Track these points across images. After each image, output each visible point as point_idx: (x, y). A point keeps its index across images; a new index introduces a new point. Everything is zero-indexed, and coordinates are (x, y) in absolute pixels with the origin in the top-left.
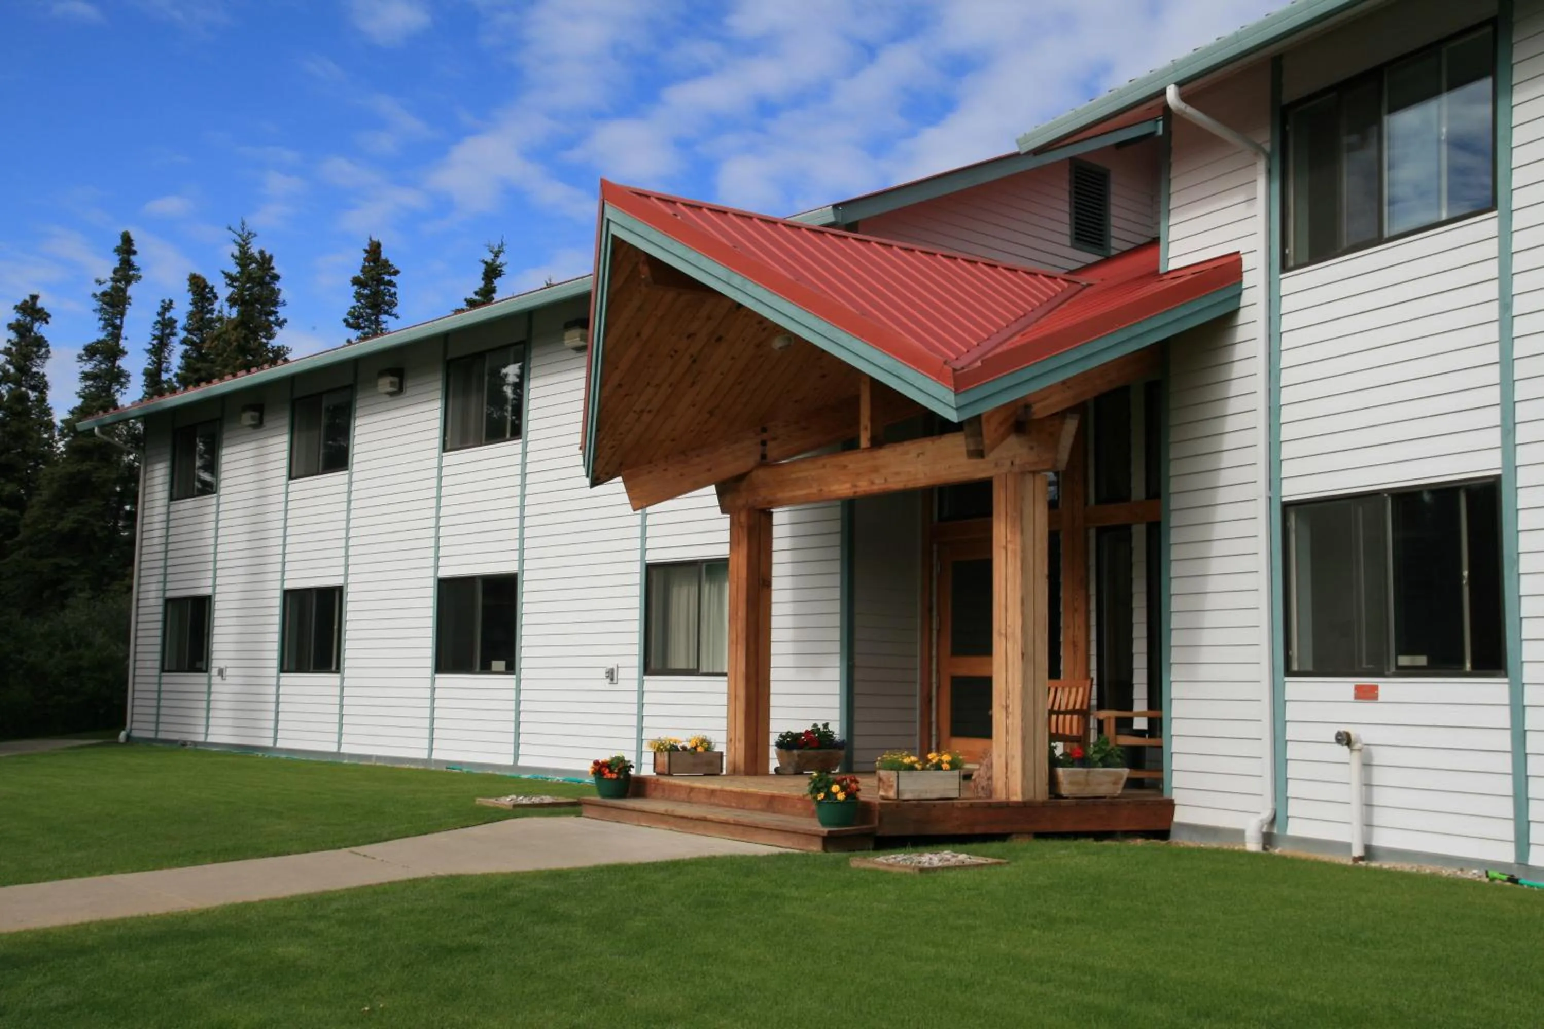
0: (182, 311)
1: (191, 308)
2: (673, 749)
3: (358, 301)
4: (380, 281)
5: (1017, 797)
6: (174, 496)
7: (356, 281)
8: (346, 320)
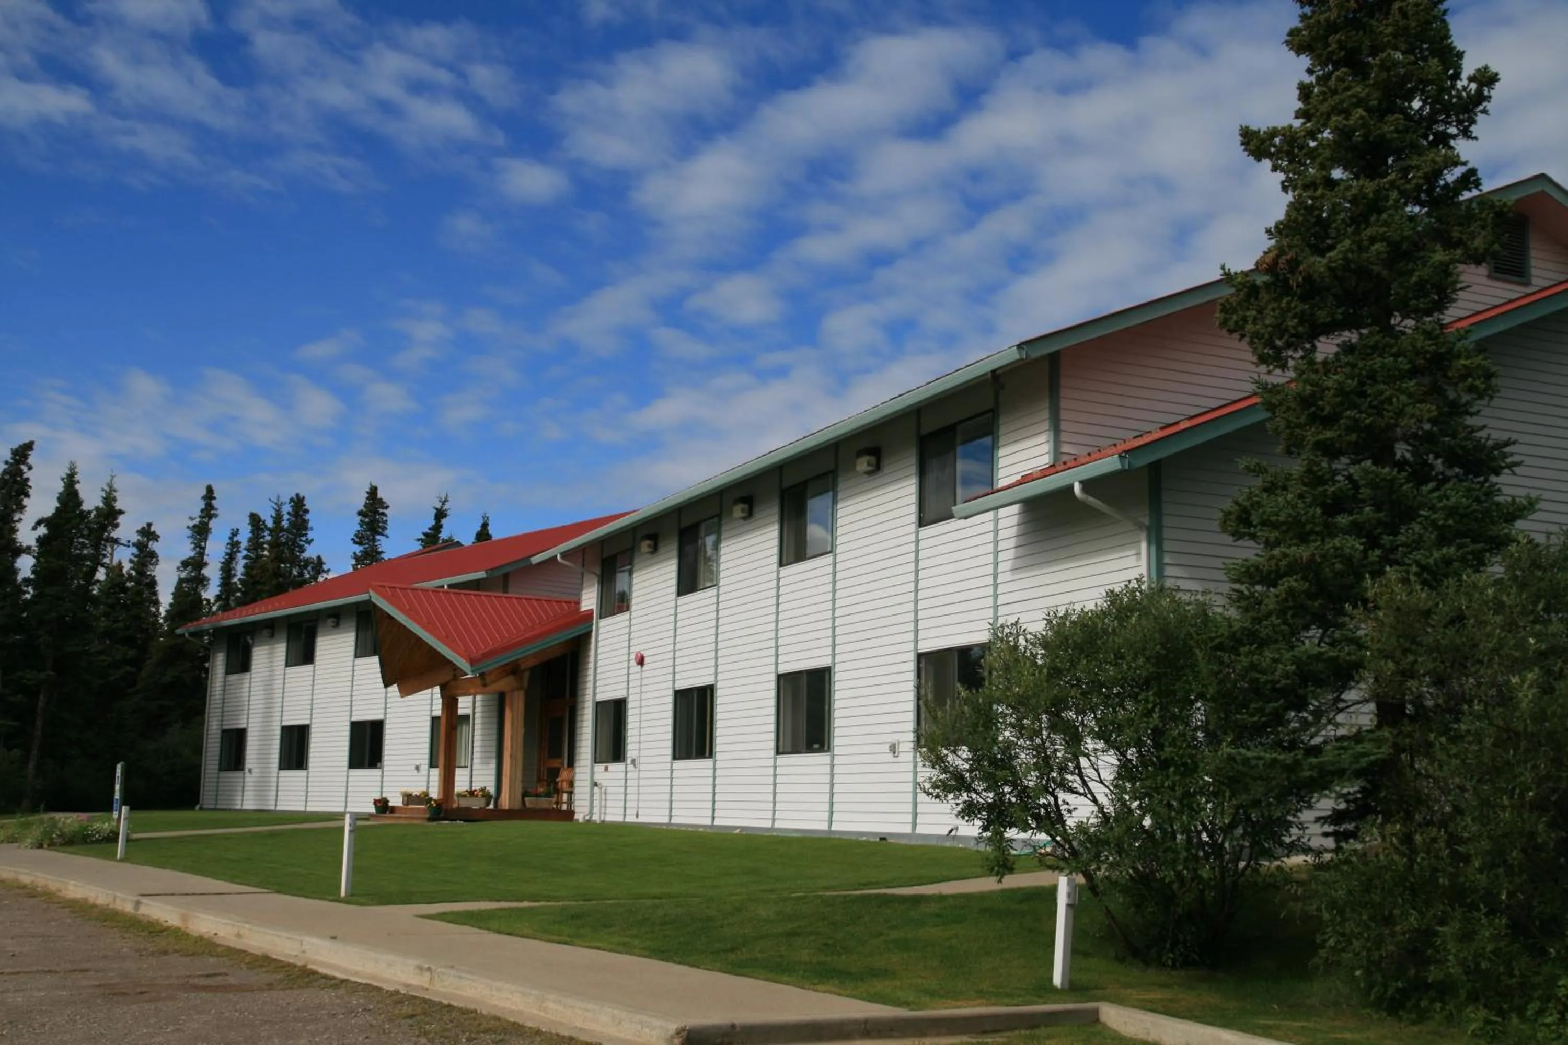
0: (244, 537)
1: (250, 535)
2: (410, 795)
3: (361, 526)
4: (376, 512)
5: (507, 808)
6: (228, 672)
7: (360, 513)
8: (353, 539)
